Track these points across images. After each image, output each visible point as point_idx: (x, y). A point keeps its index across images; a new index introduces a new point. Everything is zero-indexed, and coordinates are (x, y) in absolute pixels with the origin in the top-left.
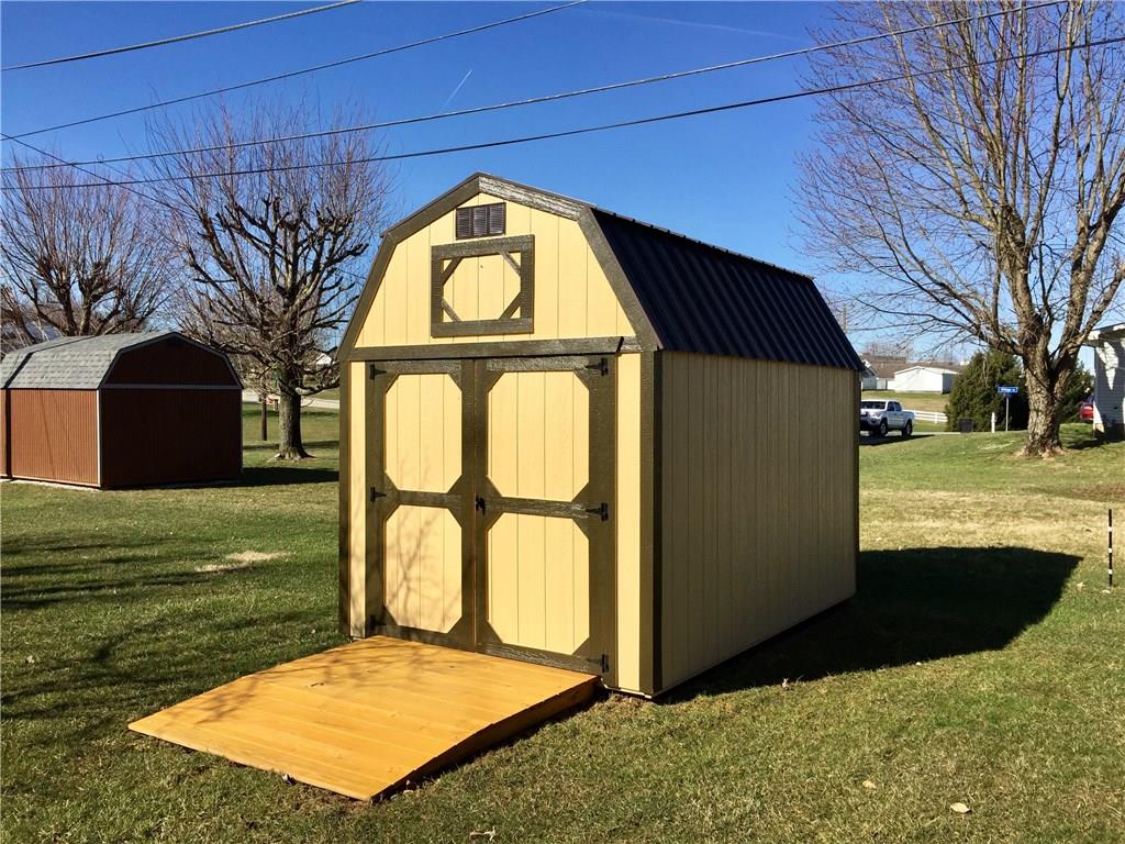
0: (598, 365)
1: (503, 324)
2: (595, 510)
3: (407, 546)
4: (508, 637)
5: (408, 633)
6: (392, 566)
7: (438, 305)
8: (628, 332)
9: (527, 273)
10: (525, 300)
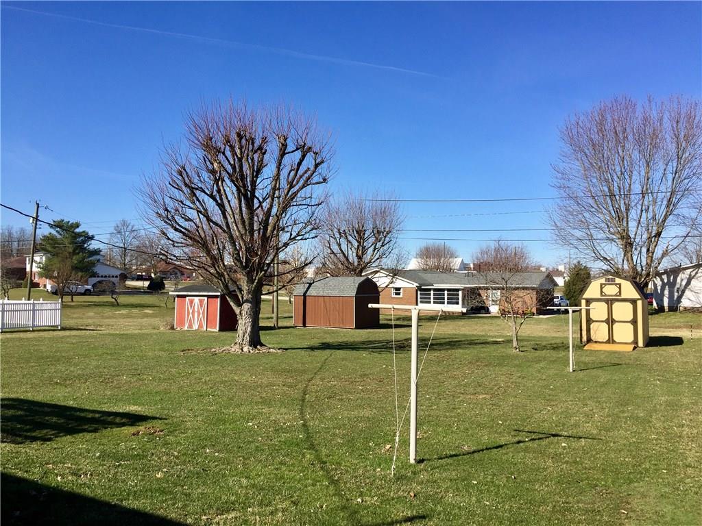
0: (634, 302)
1: (616, 295)
2: (634, 322)
3: (595, 328)
4: (617, 341)
5: (596, 342)
6: (592, 331)
7: (602, 292)
8: (639, 297)
9: (620, 288)
10: (620, 292)
